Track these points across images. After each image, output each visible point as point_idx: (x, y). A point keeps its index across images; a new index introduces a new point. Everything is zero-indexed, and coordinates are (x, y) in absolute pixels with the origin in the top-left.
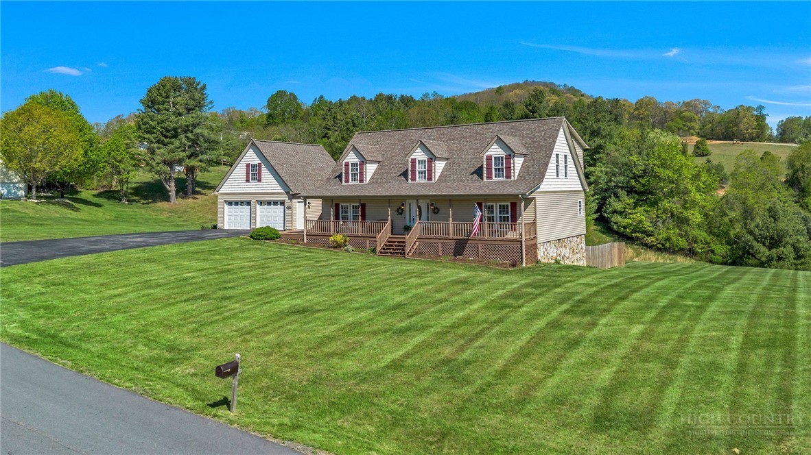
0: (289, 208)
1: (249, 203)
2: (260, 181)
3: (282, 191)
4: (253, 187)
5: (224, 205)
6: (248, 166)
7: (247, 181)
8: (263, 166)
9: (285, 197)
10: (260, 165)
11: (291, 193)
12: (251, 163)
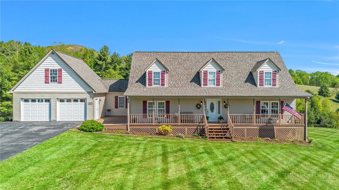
0: (90, 104)
1: (48, 101)
2: (60, 82)
3: (84, 91)
4: (53, 87)
5: (20, 102)
6: (47, 70)
7: (47, 82)
8: (63, 71)
9: (87, 96)
10: (60, 71)
11: (94, 92)
12: (50, 68)
